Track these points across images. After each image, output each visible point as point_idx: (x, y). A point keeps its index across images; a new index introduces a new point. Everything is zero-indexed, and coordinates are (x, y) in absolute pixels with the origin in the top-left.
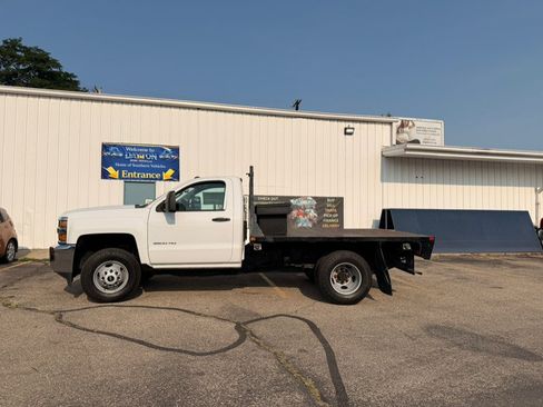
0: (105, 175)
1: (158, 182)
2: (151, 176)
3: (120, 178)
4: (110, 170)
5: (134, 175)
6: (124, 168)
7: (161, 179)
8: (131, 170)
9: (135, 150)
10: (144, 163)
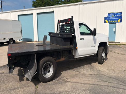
0: (105, 22)
1: (116, 23)
2: (115, 21)
3: (108, 23)
4: (106, 20)
5: (111, 21)
6: (109, 20)
7: (117, 22)
8: (110, 20)
9: (111, 14)
10: (113, 18)
